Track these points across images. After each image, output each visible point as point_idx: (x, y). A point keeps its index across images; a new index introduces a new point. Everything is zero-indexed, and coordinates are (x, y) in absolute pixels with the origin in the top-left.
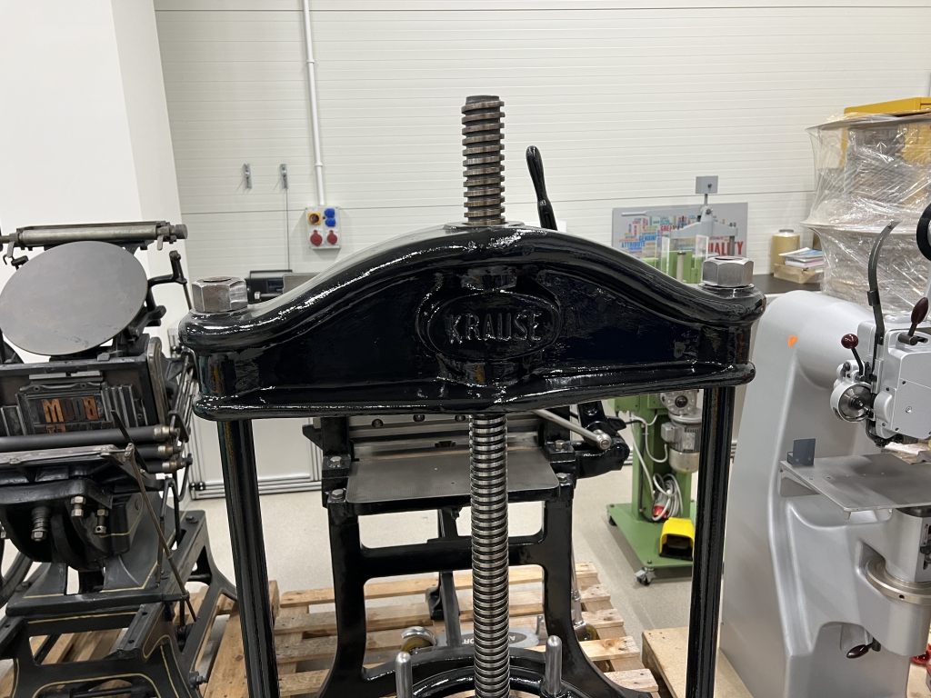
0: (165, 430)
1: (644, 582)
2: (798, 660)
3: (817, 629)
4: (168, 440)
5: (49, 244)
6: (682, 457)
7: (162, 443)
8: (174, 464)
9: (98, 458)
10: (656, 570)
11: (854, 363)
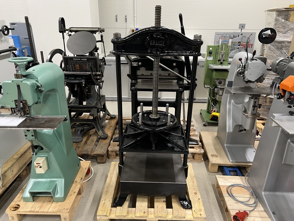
0: (99, 73)
1: (205, 125)
2: (228, 133)
3: (234, 127)
4: (99, 75)
5: (76, 31)
6: (219, 97)
7: (98, 76)
8: (100, 81)
9: (88, 74)
10: (208, 123)
11: (241, 64)
